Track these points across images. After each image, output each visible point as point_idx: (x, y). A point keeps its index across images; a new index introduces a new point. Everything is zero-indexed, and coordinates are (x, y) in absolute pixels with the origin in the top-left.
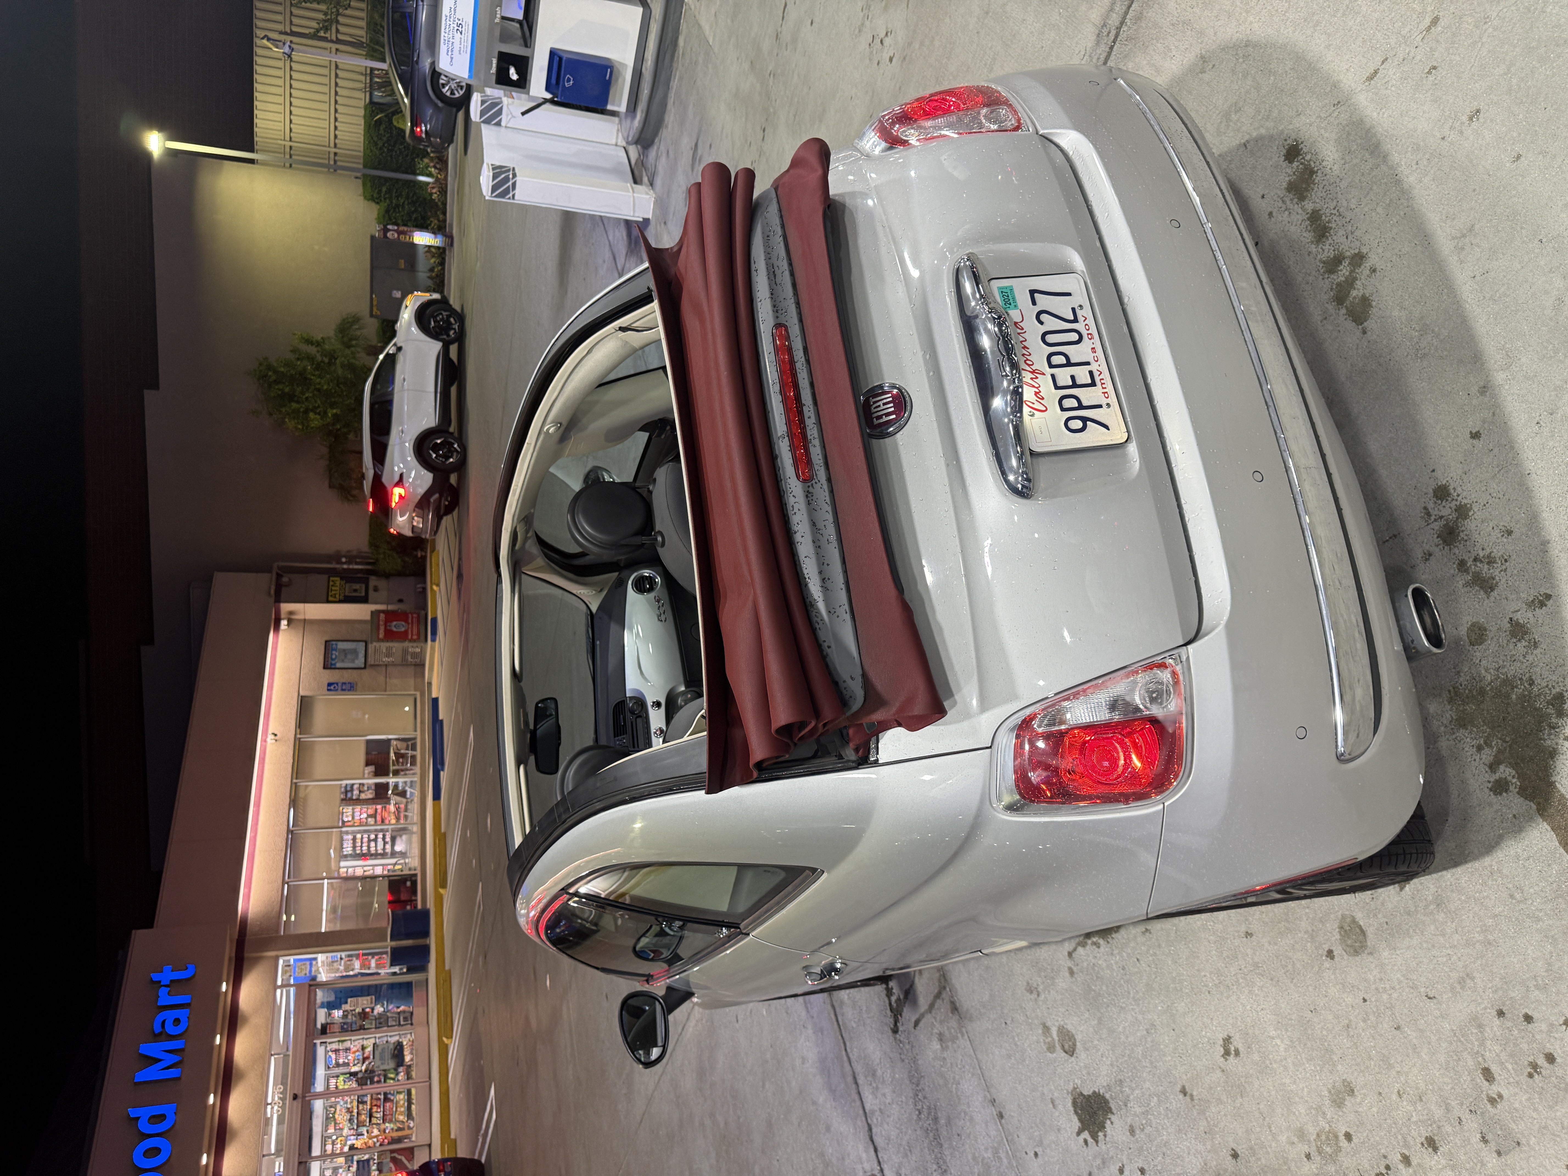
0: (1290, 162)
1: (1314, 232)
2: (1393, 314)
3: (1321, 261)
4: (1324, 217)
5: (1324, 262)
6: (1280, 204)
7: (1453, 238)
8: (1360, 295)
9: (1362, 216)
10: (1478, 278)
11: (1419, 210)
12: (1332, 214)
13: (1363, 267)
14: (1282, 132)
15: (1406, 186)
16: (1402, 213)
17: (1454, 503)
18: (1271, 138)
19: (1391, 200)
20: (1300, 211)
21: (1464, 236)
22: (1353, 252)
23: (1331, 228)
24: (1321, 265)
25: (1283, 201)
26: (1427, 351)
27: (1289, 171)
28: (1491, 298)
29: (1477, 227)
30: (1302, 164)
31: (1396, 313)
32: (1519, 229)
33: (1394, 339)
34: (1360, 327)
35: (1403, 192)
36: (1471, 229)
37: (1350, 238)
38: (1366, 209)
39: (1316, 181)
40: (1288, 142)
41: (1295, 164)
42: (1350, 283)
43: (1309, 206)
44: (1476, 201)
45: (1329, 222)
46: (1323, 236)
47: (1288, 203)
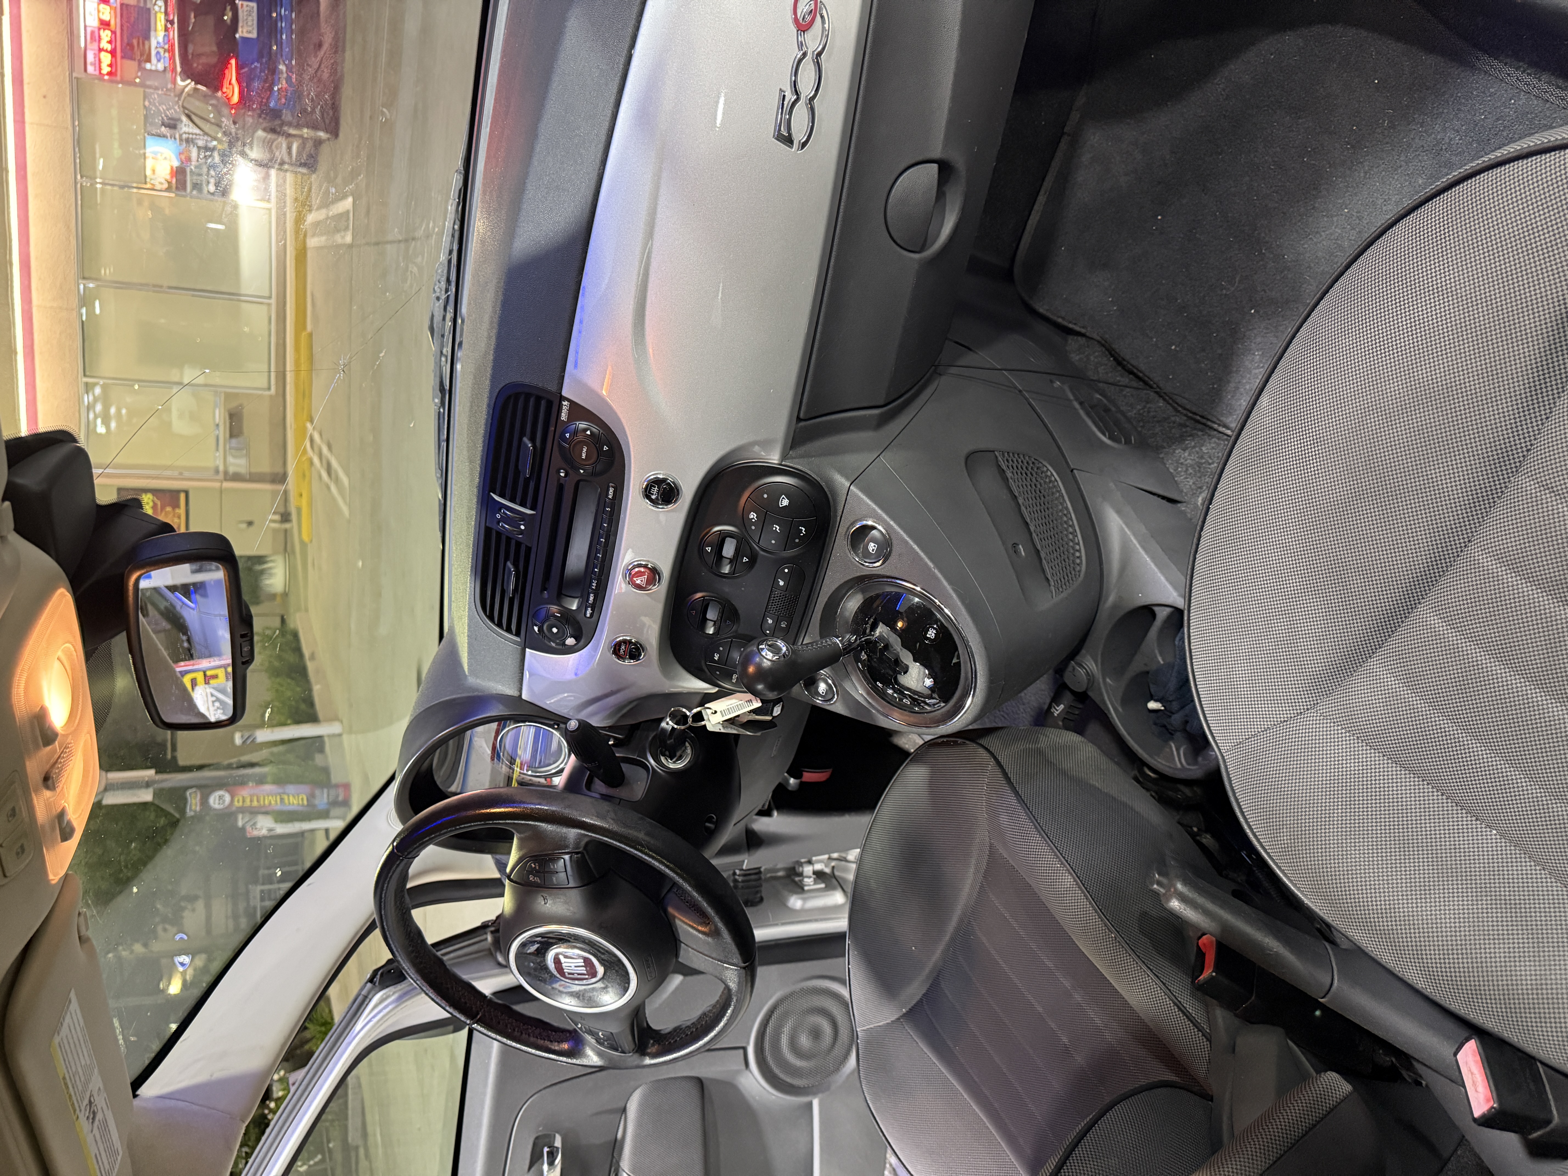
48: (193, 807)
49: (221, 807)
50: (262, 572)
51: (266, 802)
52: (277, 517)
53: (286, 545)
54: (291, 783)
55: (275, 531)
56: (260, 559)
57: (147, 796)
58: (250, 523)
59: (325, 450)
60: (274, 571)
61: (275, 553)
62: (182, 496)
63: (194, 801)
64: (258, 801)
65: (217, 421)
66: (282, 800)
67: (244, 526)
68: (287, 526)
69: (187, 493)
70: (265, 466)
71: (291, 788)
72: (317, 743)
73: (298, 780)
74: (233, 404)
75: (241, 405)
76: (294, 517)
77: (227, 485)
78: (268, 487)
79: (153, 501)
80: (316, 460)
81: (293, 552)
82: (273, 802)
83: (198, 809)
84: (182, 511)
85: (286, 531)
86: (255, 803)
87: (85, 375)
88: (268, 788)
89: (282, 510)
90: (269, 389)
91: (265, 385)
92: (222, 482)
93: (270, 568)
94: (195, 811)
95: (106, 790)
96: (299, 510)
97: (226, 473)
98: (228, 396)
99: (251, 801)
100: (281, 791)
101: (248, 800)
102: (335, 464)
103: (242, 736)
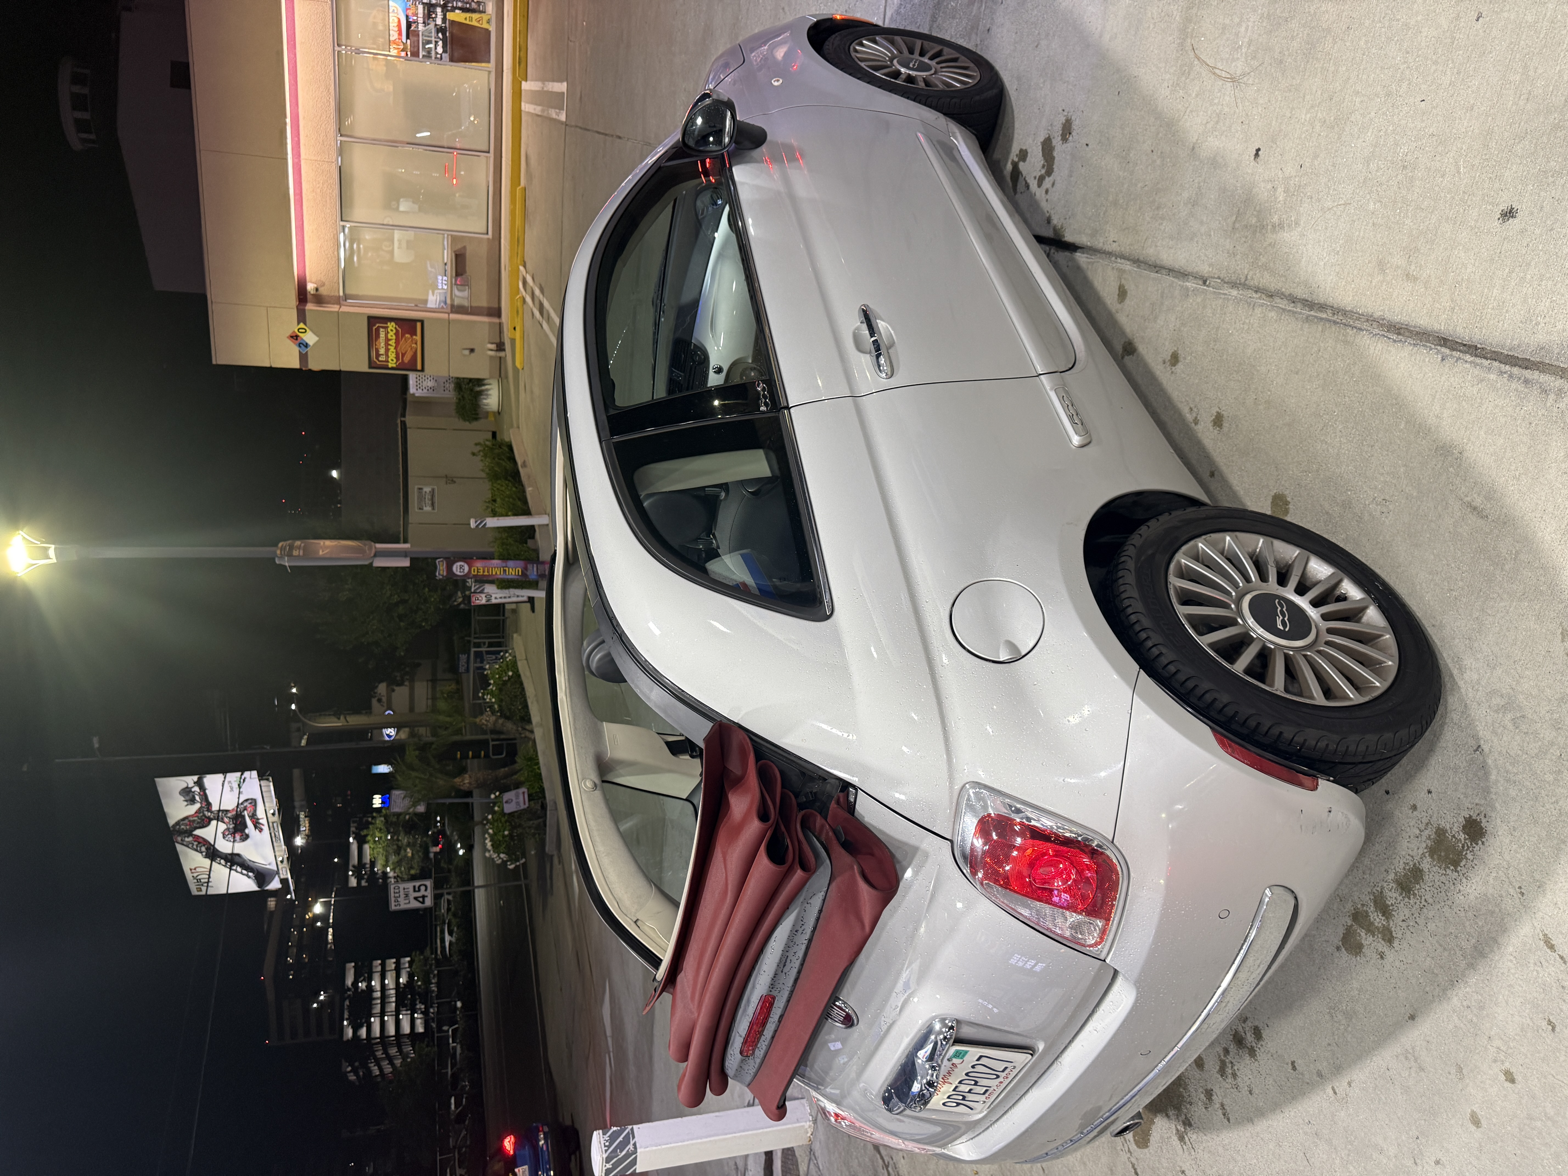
0: (1464, 827)
1: (1406, 875)
2: (1354, 981)
3: (1382, 888)
4: (1417, 887)
5: (1382, 892)
6: (1425, 821)
7: (1413, 1048)
8: (1363, 942)
9: (1422, 939)
10: (1388, 1073)
11: (1431, 1009)
12: (1421, 897)
13: (1383, 942)
14: (1493, 808)
15: (1449, 993)
16: (1427, 989)
17: (1255, 1045)
18: (1487, 791)
19: (1437, 975)
20: (1421, 852)
21: (1416, 1060)
22: (1393, 929)
23: (1409, 899)
24: (1379, 889)
25: (1427, 824)
26: (1336, 1019)
27: (1455, 829)
28: (1377, 1086)
29: (1423, 1074)
30: (1463, 847)
31: (1355, 985)
32: (1425, 1117)
33: (1338, 983)
34: (1340, 943)
35: (1444, 990)
36: (1422, 1069)
37: (1404, 925)
38: (1428, 944)
39: (1448, 871)
40: (1484, 820)
41: (1462, 836)
42: (1370, 929)
43: (1426, 865)
44: (1442, 1074)
45: (1415, 895)
46: (1403, 889)
47: (1427, 832)
48: (441, 572)
49: (462, 574)
50: (480, 393)
51: (494, 573)
52: (493, 346)
53: (500, 370)
54: (511, 559)
55: (491, 357)
56: (479, 382)
57: (406, 563)
58: (472, 350)
59: (537, 292)
60: (490, 392)
61: (491, 377)
62: (419, 325)
63: (441, 568)
64: (488, 572)
65: (445, 261)
66: (505, 571)
67: (467, 352)
68: (502, 354)
69: (422, 322)
70: (483, 302)
71: (511, 563)
72: (531, 530)
73: (516, 557)
74: (459, 246)
75: (465, 248)
76: (508, 346)
77: (453, 316)
78: (485, 319)
79: (396, 328)
80: (528, 299)
81: (507, 377)
82: (498, 573)
83: (445, 574)
84: (418, 338)
85: (500, 358)
86: (486, 573)
87: (342, 220)
88: (496, 562)
89: (498, 341)
90: (487, 233)
91: (484, 231)
92: (449, 314)
93: (487, 390)
94: (442, 575)
95: (375, 556)
96: (513, 341)
97: (452, 306)
98: (454, 239)
99: (484, 572)
100: (504, 565)
101: (481, 571)
102: (546, 304)
103: (476, 522)
